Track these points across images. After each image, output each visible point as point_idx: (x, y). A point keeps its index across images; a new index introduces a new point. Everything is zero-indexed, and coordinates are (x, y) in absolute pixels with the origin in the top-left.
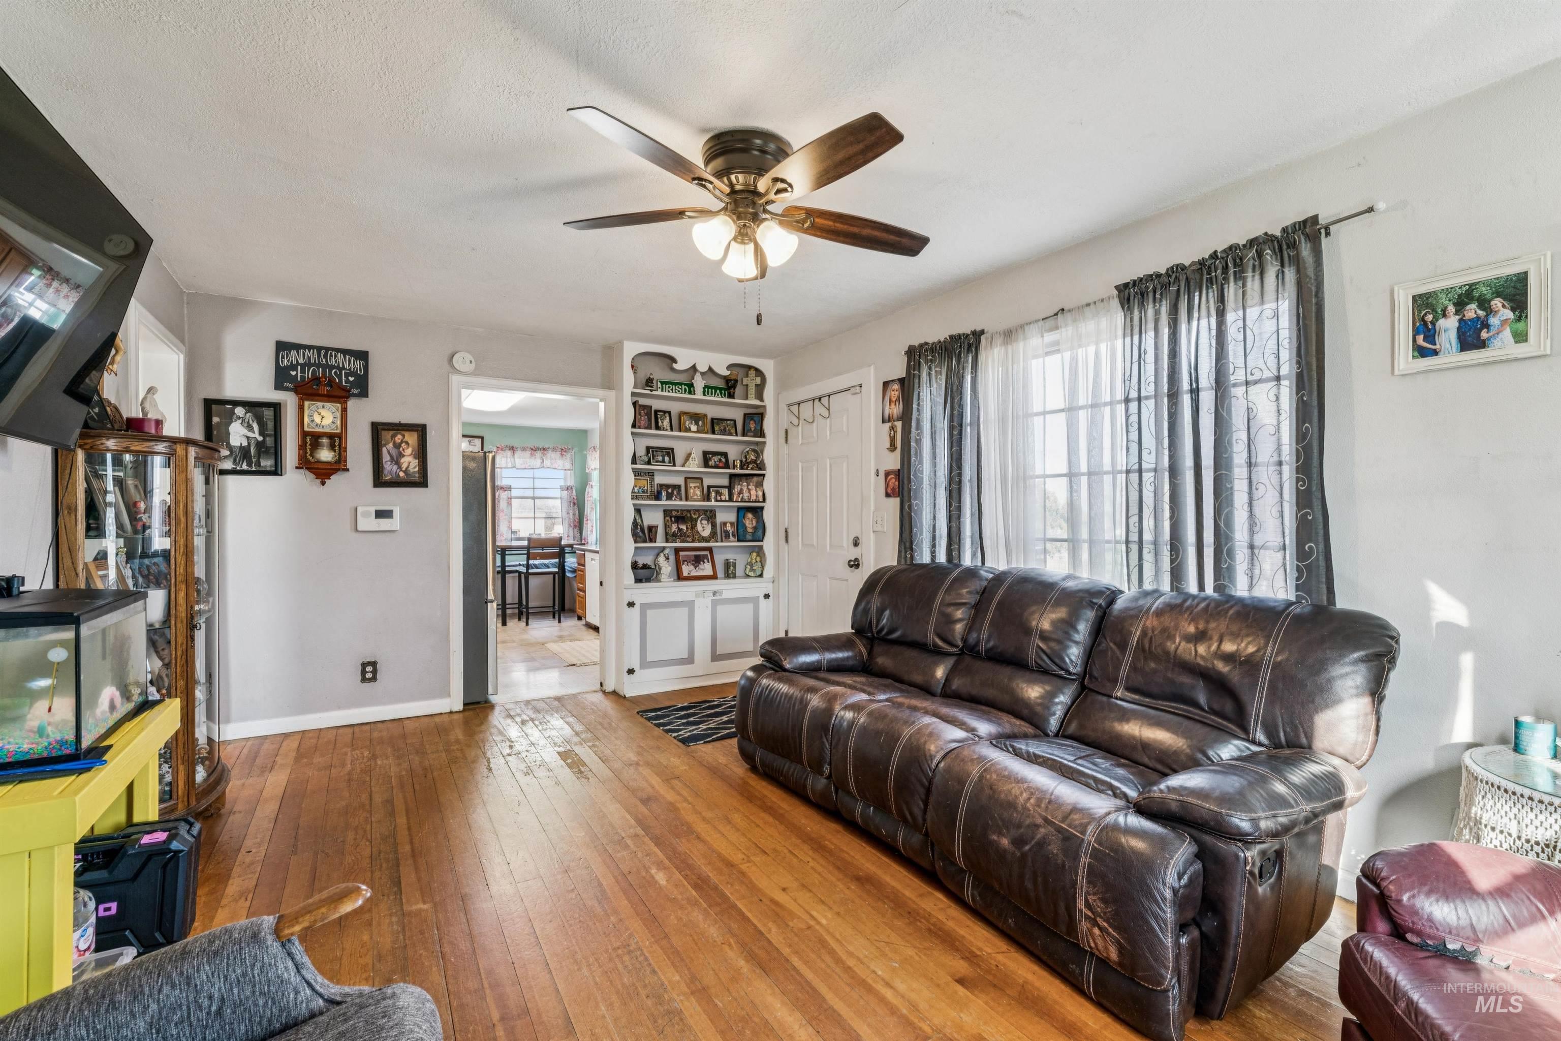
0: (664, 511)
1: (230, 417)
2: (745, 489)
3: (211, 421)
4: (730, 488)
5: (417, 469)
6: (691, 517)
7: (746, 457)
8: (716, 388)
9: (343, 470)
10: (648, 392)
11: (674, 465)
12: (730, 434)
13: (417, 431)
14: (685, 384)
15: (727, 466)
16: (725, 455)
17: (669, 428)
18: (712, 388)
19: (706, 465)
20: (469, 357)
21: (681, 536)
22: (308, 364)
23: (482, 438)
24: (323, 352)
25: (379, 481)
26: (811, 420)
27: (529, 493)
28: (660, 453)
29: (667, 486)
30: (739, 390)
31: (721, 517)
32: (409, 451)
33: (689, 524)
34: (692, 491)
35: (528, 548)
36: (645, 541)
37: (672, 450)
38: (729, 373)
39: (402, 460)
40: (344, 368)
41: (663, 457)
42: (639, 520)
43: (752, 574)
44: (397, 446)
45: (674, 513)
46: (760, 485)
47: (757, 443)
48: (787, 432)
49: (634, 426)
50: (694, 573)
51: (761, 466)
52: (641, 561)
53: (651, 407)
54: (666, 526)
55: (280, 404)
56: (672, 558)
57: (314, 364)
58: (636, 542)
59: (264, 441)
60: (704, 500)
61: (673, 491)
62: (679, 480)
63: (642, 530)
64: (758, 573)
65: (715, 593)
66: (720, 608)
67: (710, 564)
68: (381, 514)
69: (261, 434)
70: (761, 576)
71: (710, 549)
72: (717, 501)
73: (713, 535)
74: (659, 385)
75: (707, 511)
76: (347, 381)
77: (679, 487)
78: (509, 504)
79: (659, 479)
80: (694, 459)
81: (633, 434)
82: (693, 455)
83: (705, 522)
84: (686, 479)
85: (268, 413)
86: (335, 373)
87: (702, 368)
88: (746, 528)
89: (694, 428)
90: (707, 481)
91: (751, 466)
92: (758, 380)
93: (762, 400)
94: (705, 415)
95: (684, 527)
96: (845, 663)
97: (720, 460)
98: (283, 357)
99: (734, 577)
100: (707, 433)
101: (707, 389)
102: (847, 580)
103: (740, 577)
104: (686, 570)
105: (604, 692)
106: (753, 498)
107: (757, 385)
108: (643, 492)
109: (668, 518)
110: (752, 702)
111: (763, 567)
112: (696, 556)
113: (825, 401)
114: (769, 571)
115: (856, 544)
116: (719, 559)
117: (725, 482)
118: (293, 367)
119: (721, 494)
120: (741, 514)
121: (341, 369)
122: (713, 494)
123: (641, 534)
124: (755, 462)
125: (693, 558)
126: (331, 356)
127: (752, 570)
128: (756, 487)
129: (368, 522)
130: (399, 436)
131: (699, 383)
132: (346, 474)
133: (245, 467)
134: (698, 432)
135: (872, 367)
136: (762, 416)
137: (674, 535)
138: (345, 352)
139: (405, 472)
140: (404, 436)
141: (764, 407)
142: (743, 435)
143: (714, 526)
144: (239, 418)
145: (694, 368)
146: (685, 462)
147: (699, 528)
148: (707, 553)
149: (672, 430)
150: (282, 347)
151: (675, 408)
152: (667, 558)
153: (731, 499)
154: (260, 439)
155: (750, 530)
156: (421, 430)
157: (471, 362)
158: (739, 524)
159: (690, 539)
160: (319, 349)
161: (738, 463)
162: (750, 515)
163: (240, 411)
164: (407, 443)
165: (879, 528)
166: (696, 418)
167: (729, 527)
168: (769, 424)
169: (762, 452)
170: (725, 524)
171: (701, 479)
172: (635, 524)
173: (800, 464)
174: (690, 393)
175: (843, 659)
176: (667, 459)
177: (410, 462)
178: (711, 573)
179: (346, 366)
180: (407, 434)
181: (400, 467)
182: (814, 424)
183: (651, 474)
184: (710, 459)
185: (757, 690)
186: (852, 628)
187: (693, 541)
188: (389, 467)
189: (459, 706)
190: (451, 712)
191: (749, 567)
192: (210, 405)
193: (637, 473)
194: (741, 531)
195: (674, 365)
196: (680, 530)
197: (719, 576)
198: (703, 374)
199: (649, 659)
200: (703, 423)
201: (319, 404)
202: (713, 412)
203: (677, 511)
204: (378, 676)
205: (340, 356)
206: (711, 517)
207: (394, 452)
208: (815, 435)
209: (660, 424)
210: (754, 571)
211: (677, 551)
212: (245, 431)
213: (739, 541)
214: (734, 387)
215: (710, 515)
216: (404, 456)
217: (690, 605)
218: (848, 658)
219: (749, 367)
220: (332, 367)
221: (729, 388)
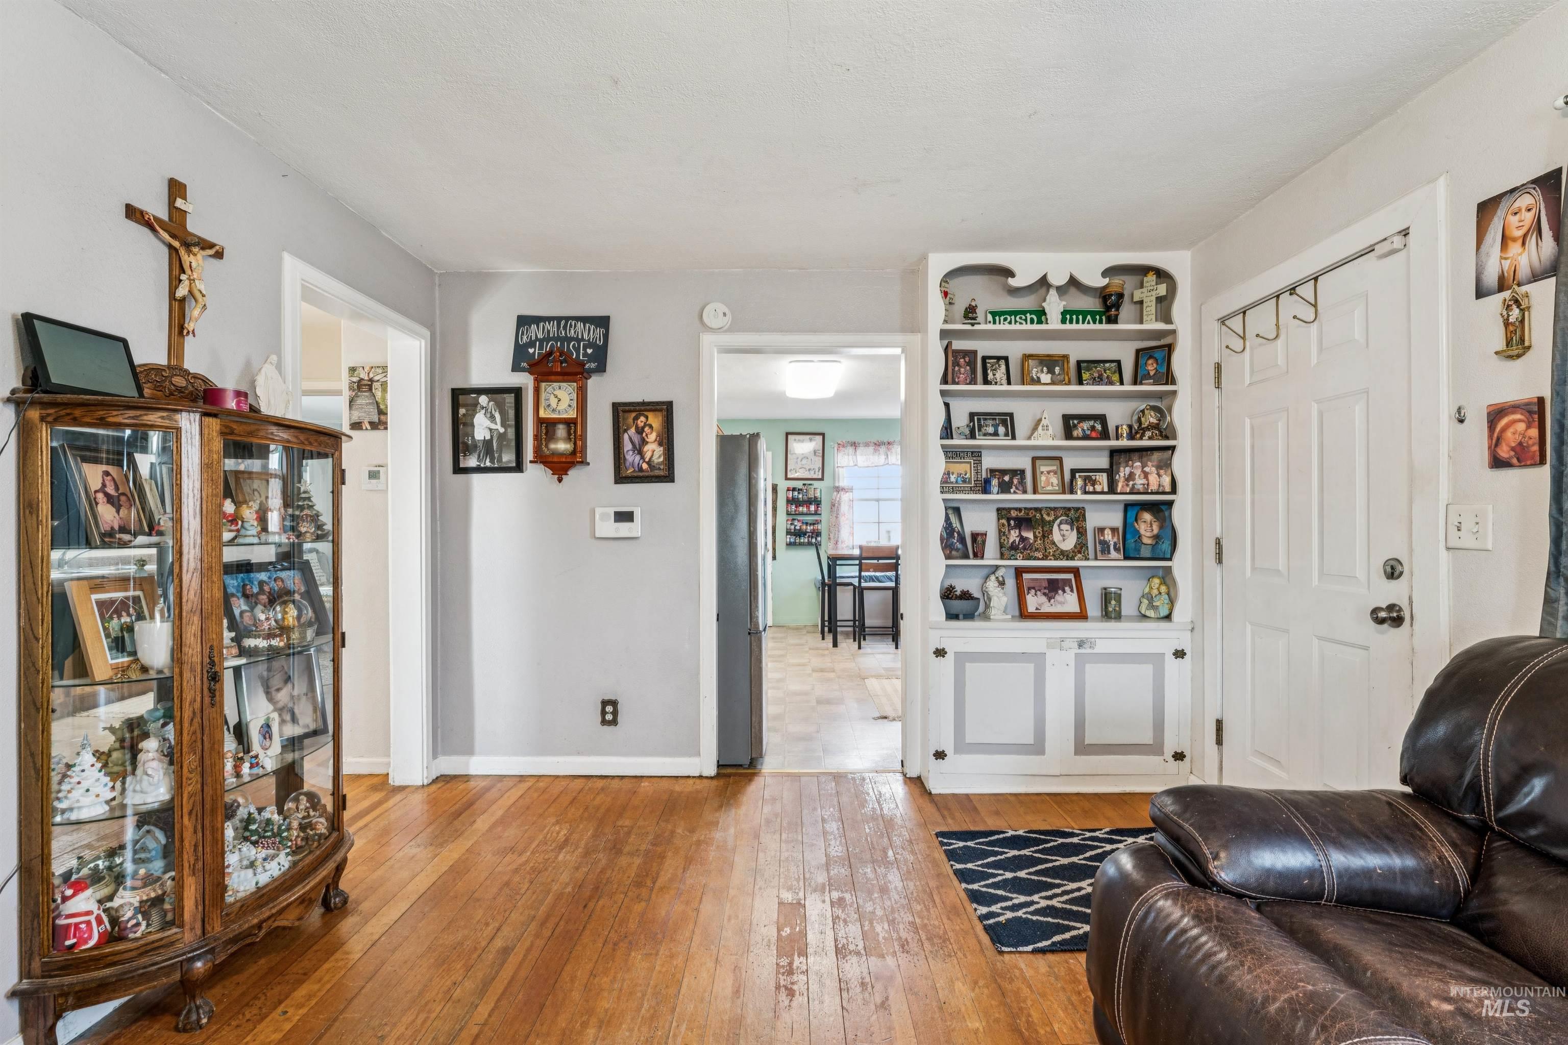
0: (998, 510)
1: (474, 407)
2: (1138, 472)
3: (458, 413)
4: (1111, 472)
5: (661, 459)
6: (1042, 518)
7: (1139, 421)
8: (1084, 313)
9: (582, 462)
10: (969, 327)
11: (1014, 438)
12: (1111, 383)
13: (661, 410)
14: (1031, 312)
15: (1105, 435)
16: (1102, 419)
17: (1004, 381)
18: (1078, 313)
19: (1068, 436)
20: (722, 308)
21: (1025, 548)
22: (547, 339)
23: (823, 435)
24: (563, 322)
25: (621, 478)
26: (1273, 335)
27: (873, 494)
28: (990, 422)
29: (1003, 472)
30: (1126, 310)
31: (1094, 519)
32: (652, 437)
33: (1039, 532)
34: (1043, 478)
35: (860, 558)
36: (966, 556)
37: (1011, 415)
38: (1106, 281)
39: (646, 448)
40: (583, 340)
41: (996, 426)
42: (955, 523)
43: (1151, 613)
44: (640, 431)
45: (1014, 514)
46: (1165, 465)
47: (1160, 396)
48: (1218, 368)
49: (945, 381)
50: (1047, 608)
51: (1168, 432)
52: (960, 585)
53: (975, 353)
54: (1001, 533)
55: (521, 388)
56: (1011, 583)
57: (553, 339)
58: (948, 557)
59: (505, 433)
60: (1064, 492)
61: (1011, 480)
62: (1023, 462)
63: (962, 539)
64: (1164, 612)
65: (1081, 644)
66: (1091, 670)
67: (1075, 594)
68: (624, 517)
69: (503, 425)
70: (1168, 617)
71: (1076, 571)
72: (1086, 492)
73: (1081, 548)
74: (990, 317)
75: (1069, 509)
76: (585, 354)
77: (1022, 472)
78: (851, 507)
79: (990, 461)
80: (1046, 428)
81: (943, 393)
82: (1044, 422)
83: (1065, 527)
84: (1034, 460)
85: (510, 399)
86: (574, 345)
87: (1058, 279)
88: (1140, 537)
89: (1046, 378)
90: (1071, 463)
91: (1148, 434)
92: (1162, 290)
93: (1168, 319)
94: (1066, 357)
95: (1029, 535)
96: (1399, 887)
97: (1093, 428)
98: (523, 333)
99: (1118, 617)
100: (1069, 383)
101: (1067, 315)
102: (1366, 648)
103: (1130, 619)
104: (1034, 602)
105: (905, 775)
106: (1153, 487)
107: (1160, 300)
108: (964, 481)
109: (1004, 521)
110: (1124, 947)
111: (1172, 602)
112: (1050, 581)
113: (1306, 291)
114: (1183, 611)
115: (1393, 572)
116: (1092, 587)
117: (1103, 462)
118: (532, 344)
119: (1094, 483)
120: (1131, 514)
121: (579, 341)
122: (1080, 482)
123: (959, 546)
124: (1156, 427)
125: (1045, 584)
126: (571, 326)
127: (1151, 606)
128: (1159, 467)
129: (608, 527)
130: (642, 419)
131: (1054, 305)
132: (587, 468)
133: (488, 464)
134: (1053, 383)
135: (1442, 181)
136: (1170, 348)
137: (1013, 547)
138: (585, 320)
139: (649, 463)
140: (647, 417)
141: (1174, 332)
142: (1135, 382)
143: (1082, 532)
144: (483, 408)
145: (1043, 282)
146: (1032, 434)
147: (1056, 536)
148: (1070, 576)
149: (1009, 383)
150: (523, 321)
151: (1014, 350)
152: (1002, 584)
153: (1112, 490)
154: (502, 430)
155: (1146, 540)
156: (666, 409)
157: (725, 314)
158: (1128, 531)
159: (1040, 555)
160: (559, 319)
161: (1124, 430)
162: (1147, 516)
163: (483, 400)
164: (651, 427)
165: (1467, 541)
166: (1050, 362)
167: (1108, 536)
168: (1181, 362)
169: (1170, 410)
170: (1101, 530)
171: (1060, 459)
172: (949, 529)
173: (1247, 421)
174: (1040, 322)
175: (1390, 873)
176: (1001, 430)
177: (654, 451)
178: (1077, 609)
179: (585, 336)
180: (651, 415)
181: (642, 458)
182: (1279, 342)
183: (976, 454)
184: (1075, 426)
185: (1136, 911)
186: (1404, 780)
187: (1045, 558)
188: (631, 457)
189: (710, 770)
190: (701, 777)
191: (1145, 602)
192: (457, 395)
193: (951, 454)
194: (1130, 541)
195: (1012, 282)
196: (1023, 539)
197: (1090, 613)
198: (1059, 289)
199: (969, 739)
200: (1062, 369)
201: (556, 385)
202: (1077, 351)
203: (1020, 510)
204: (619, 719)
205: (580, 325)
206: (1077, 519)
207: (636, 439)
208: (1281, 361)
209: (990, 377)
210: (1155, 608)
211: (1019, 572)
212: (488, 423)
213: (1127, 558)
214: (1117, 306)
215: (1076, 516)
216: (647, 443)
217: (1038, 660)
218: (1405, 874)
219: (1144, 270)
220: (572, 339)
221: (1108, 308)
